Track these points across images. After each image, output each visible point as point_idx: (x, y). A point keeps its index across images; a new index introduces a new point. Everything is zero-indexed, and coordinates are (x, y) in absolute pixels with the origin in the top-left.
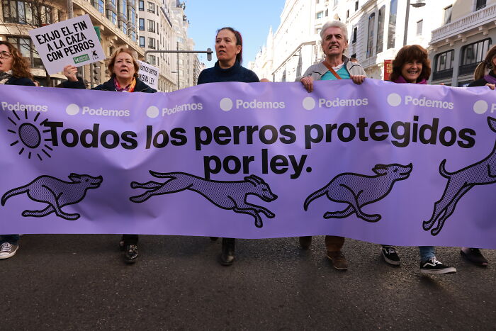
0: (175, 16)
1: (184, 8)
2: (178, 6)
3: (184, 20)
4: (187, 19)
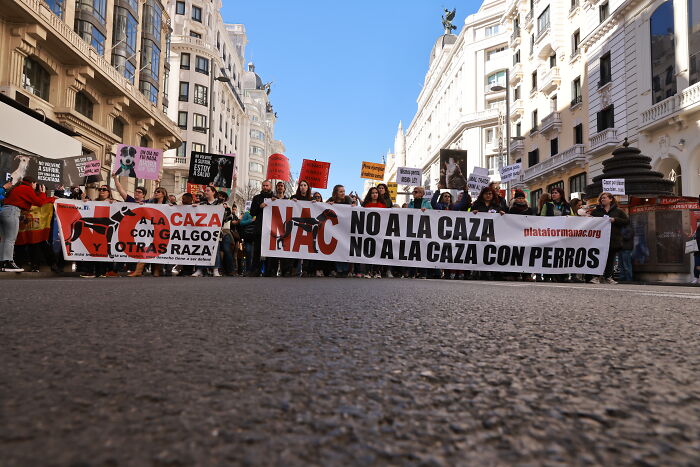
0: (255, 102)
1: (268, 93)
2: (258, 88)
3: (268, 111)
4: (274, 110)
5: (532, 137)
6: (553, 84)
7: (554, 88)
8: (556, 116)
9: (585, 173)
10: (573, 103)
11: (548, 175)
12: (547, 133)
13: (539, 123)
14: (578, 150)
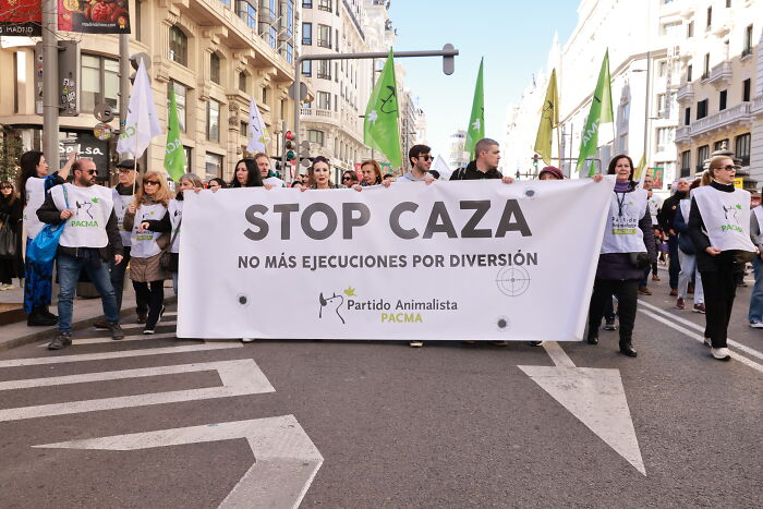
0: (371, 21)
1: (388, 7)
2: (376, 3)
3: (387, 28)
5: (703, 84)
6: (726, 28)
7: (727, 32)
8: (726, 66)
9: (749, 134)
10: (744, 54)
11: (714, 131)
12: (717, 83)
13: (710, 70)
14: (743, 109)
